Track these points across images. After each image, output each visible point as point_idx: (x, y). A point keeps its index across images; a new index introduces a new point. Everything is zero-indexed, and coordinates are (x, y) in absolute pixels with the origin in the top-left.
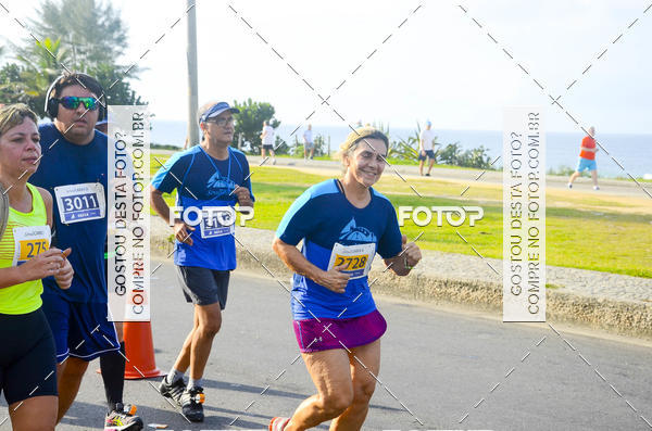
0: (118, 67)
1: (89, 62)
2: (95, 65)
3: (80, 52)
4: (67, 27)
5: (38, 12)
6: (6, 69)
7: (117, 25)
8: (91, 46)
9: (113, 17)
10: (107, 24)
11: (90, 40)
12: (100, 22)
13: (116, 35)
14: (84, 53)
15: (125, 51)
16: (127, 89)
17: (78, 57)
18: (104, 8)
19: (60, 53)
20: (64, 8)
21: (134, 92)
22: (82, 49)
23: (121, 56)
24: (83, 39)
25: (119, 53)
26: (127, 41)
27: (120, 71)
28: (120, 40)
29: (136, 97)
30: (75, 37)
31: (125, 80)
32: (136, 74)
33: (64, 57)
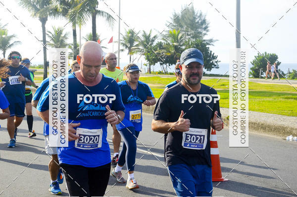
0: (204, 41)
1: (192, 39)
2: (194, 40)
3: (188, 35)
4: (183, 24)
5: (171, 18)
6: (157, 44)
7: (204, 22)
8: (193, 32)
9: (203, 18)
10: (200, 21)
11: (192, 29)
12: (197, 21)
13: (204, 26)
14: (190, 35)
15: (208, 33)
16: (208, 50)
17: (187, 37)
18: (198, 15)
19: (180, 35)
20: (182, 16)
21: (211, 51)
22: (189, 33)
23: (206, 36)
24: (189, 29)
25: (205, 34)
26: (208, 28)
27: (205, 42)
28: (205, 28)
29: (212, 54)
30: (186, 28)
31: (207, 46)
32: (212, 43)
33: (181, 38)
